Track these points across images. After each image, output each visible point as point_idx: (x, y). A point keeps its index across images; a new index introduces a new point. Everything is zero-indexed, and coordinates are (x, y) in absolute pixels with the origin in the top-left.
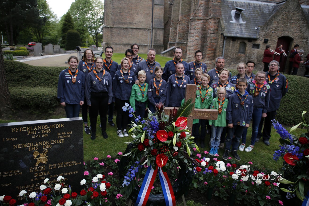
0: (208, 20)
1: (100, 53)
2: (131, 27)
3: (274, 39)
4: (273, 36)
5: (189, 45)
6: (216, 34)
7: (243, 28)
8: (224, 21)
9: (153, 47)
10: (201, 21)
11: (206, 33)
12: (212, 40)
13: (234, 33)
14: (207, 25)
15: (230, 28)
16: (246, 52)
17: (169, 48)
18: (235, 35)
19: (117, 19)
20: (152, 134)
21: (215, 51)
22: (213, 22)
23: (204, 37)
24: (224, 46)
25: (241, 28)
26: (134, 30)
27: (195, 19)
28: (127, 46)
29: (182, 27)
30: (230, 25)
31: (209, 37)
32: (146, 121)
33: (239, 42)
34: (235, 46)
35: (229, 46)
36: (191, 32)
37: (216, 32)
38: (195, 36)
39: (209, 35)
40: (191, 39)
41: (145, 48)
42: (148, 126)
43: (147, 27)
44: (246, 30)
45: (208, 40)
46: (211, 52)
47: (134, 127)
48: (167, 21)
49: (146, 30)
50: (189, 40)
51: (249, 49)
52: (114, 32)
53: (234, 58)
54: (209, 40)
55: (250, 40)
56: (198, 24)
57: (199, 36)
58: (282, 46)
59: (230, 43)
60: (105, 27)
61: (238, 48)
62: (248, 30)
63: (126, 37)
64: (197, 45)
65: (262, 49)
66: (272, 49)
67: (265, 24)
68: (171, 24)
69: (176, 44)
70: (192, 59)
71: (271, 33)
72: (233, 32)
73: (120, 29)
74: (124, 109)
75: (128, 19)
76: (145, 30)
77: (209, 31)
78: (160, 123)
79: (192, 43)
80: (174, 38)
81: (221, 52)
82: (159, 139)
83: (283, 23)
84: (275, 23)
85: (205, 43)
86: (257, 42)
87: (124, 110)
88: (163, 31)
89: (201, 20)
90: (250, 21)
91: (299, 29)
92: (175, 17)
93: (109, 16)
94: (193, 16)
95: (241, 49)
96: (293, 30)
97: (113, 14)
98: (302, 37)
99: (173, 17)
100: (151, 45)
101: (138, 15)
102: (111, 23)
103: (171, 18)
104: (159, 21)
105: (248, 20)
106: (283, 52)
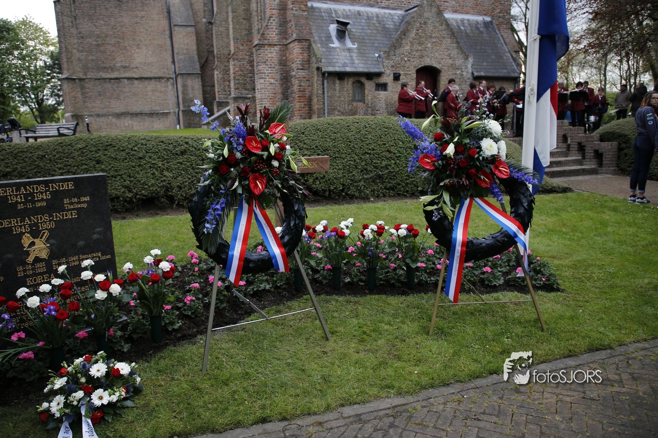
0: (288, 46)
1: (72, 126)
2: (127, 75)
3: (409, 73)
4: (408, 68)
5: (259, 95)
6: (308, 70)
7: (354, 55)
8: (319, 45)
9: (183, 114)
10: (277, 48)
11: (288, 69)
12: (301, 81)
13: (340, 65)
14: (287, 55)
15: (331, 57)
16: (366, 98)
17: (218, 111)
18: (342, 69)
19: (93, 60)
21: (310, 101)
22: (298, 48)
23: (286, 79)
24: (326, 90)
25: (351, 56)
26: (136, 82)
27: (263, 45)
28: (123, 116)
29: (240, 66)
30: (331, 51)
31: (295, 76)
33: (351, 80)
34: (345, 89)
35: (335, 90)
36: (259, 70)
37: (307, 65)
38: (269, 78)
39: (294, 73)
40: (260, 83)
41: (165, 119)
43: (164, 73)
44: (360, 58)
45: (293, 83)
46: (303, 105)
48: (205, 59)
49: (163, 81)
50: (258, 86)
51: (370, 93)
52: (89, 88)
54: (295, 82)
55: (370, 76)
56: (272, 54)
57: (276, 77)
58: (423, 83)
59: (334, 83)
60: (67, 78)
61: (351, 92)
62: (363, 58)
63: (118, 98)
64: (275, 94)
65: (392, 92)
67: (391, 46)
68: (216, 64)
69: (231, 101)
71: (403, 62)
72: (337, 64)
73: (102, 81)
75: (118, 59)
76: (160, 81)
77: (294, 66)
78: (247, 129)
79: (263, 92)
80: (226, 91)
81: (321, 103)
83: (420, 44)
84: (407, 44)
85: (289, 89)
86: (383, 80)
88: (200, 80)
89: (276, 45)
90: (364, 43)
91: (447, 53)
92: (221, 49)
93: (71, 53)
94: (260, 40)
95: (357, 95)
96: (437, 55)
97: (81, 48)
98: (453, 67)
99: (217, 48)
100: (177, 111)
101: (139, 48)
102: (79, 70)
103: (213, 52)
104: (187, 58)
105: (362, 41)
106: (428, 94)
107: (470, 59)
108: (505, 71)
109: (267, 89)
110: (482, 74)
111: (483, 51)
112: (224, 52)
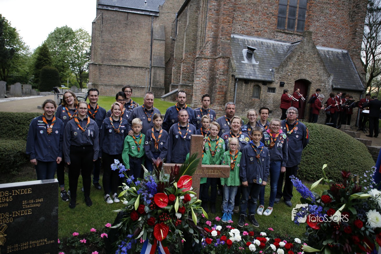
0: (216, 60)
1: (85, 96)
2: (125, 64)
3: (291, 83)
4: (290, 79)
5: (195, 87)
6: (226, 75)
7: (256, 69)
8: (235, 61)
9: (152, 89)
10: (208, 60)
11: (214, 73)
12: (221, 82)
13: (247, 75)
14: (215, 65)
15: (242, 69)
16: (261, 96)
17: (171, 91)
18: (248, 77)
19: (108, 55)
20: (148, 198)
21: (226, 95)
22: (222, 62)
23: (212, 79)
24: (236, 89)
25: (254, 70)
26: (129, 69)
27: (201, 58)
29: (187, 67)
30: (242, 66)
31: (218, 78)
32: (141, 182)
33: (253, 84)
34: (248, 89)
35: (242, 89)
36: (197, 73)
37: (226, 73)
38: (202, 78)
39: (218, 76)
40: (197, 80)
41: (142, 91)
42: (143, 188)
43: (145, 65)
44: (260, 71)
47: (125, 190)
48: (168, 59)
49: (144, 69)
50: (195, 82)
51: (264, 93)
52: (103, 70)
53: (247, 104)
54: (218, 82)
55: (265, 83)
56: (206, 64)
57: (207, 78)
58: (299, 90)
59: (242, 86)
60: (92, 64)
61: (252, 91)
62: (262, 71)
63: (118, 77)
64: (205, 87)
65: (278, 93)
66: (289, 93)
67: (280, 65)
68: (174, 63)
69: (179, 87)
70: (199, 104)
71: (287, 76)
72: (245, 74)
73: (111, 67)
74: (113, 167)
75: (121, 55)
76: (142, 69)
77: (218, 72)
78: (158, 184)
79: (198, 86)
80: (178, 79)
81: (232, 97)
82: (157, 204)
83: (299, 65)
84: (291, 64)
85: (214, 85)
86: (273, 86)
87: (112, 169)
88: (164, 71)
89: (209, 58)
90: (264, 62)
91: (316, 72)
92: (178, 55)
93: (97, 50)
94: (199, 55)
95: (255, 93)
96: (310, 72)
97: (102, 48)
98: (320, 81)
99: (176, 54)
100: (149, 87)
101: (133, 50)
102: (100, 59)
103: (174, 56)
104: (159, 58)
105: (262, 60)
106: (301, 97)
107: (331, 77)
108: (355, 86)
109: (200, 84)
110: (339, 87)
111: (340, 72)
112: (180, 57)
